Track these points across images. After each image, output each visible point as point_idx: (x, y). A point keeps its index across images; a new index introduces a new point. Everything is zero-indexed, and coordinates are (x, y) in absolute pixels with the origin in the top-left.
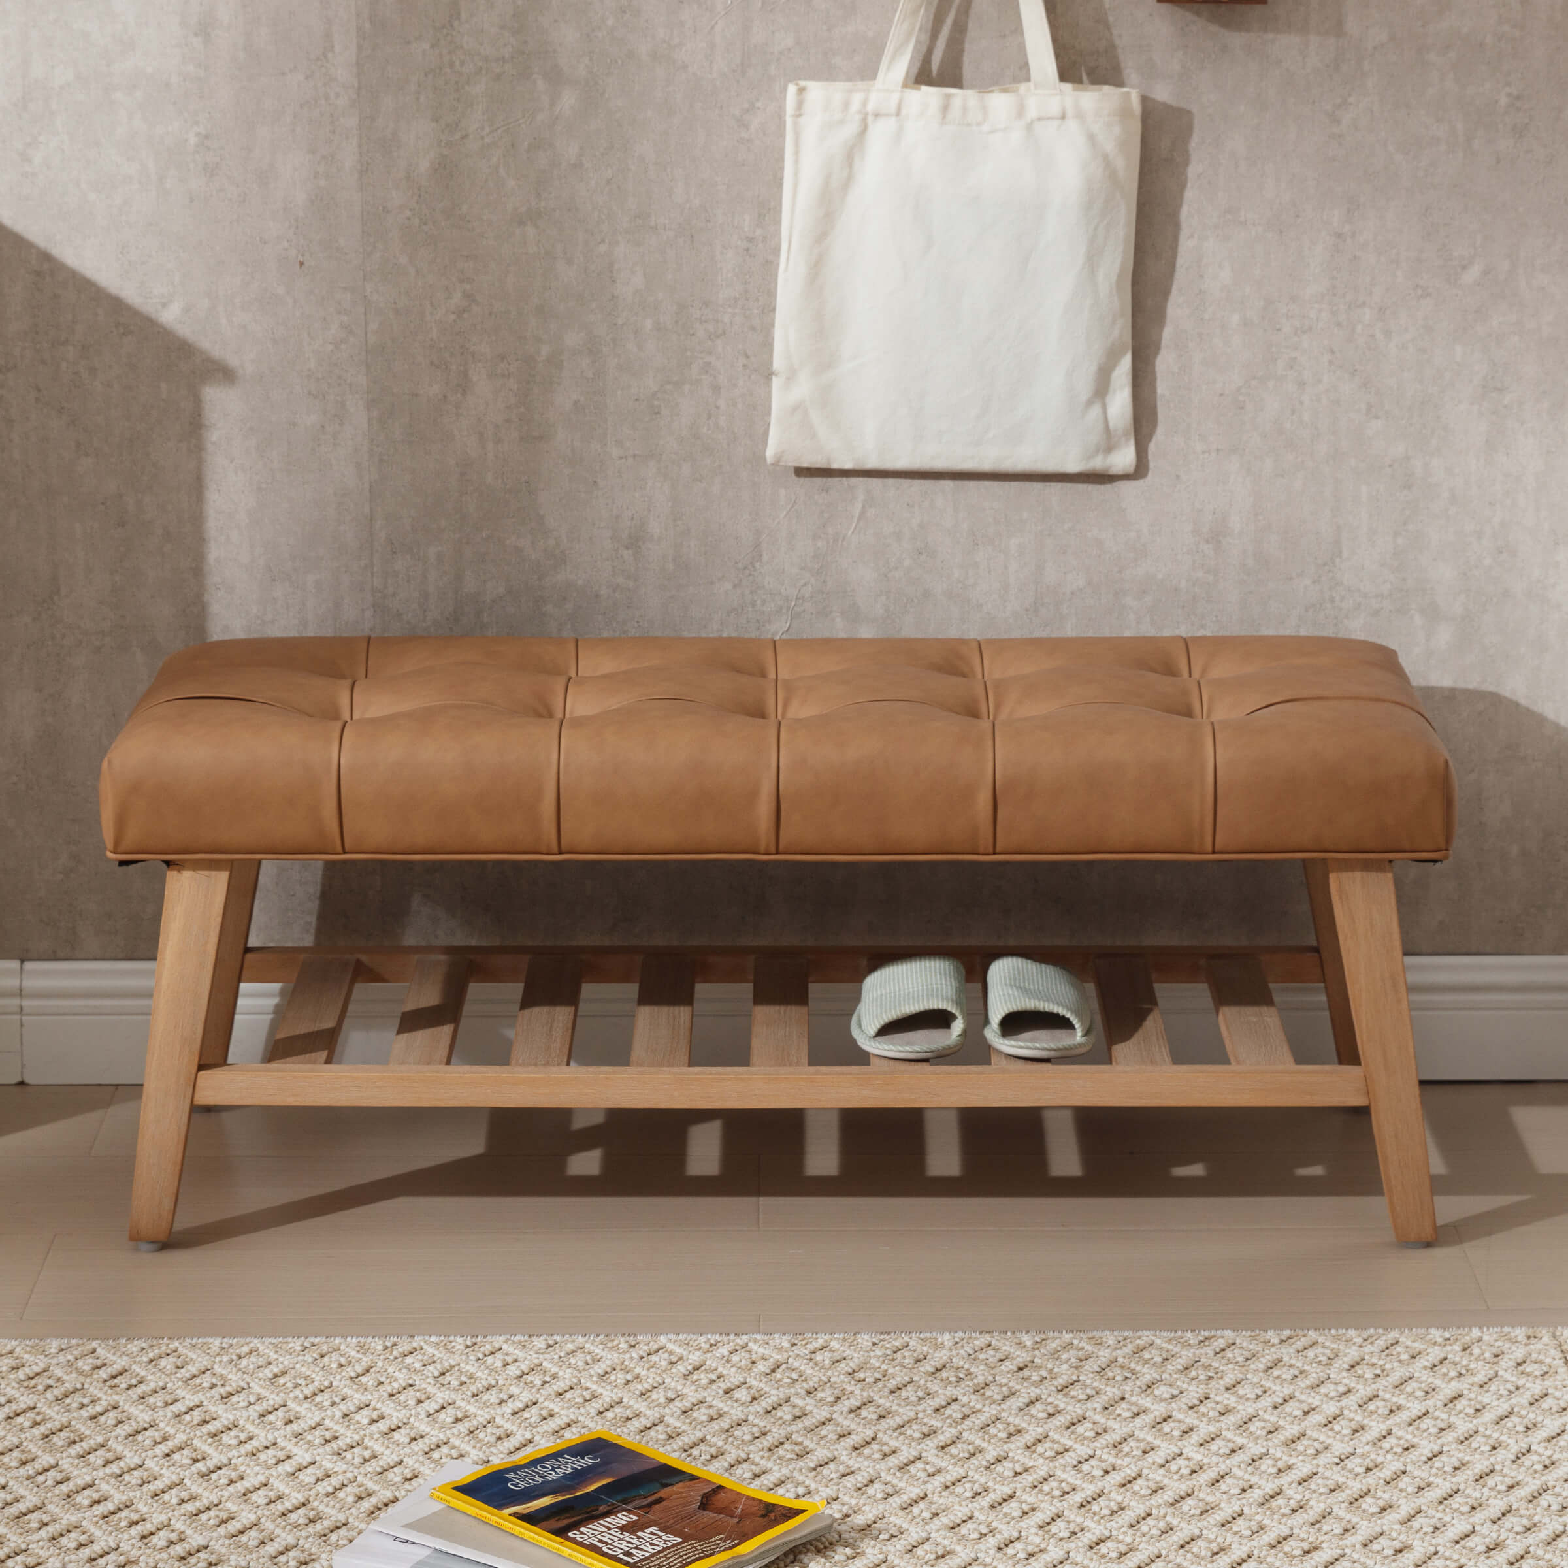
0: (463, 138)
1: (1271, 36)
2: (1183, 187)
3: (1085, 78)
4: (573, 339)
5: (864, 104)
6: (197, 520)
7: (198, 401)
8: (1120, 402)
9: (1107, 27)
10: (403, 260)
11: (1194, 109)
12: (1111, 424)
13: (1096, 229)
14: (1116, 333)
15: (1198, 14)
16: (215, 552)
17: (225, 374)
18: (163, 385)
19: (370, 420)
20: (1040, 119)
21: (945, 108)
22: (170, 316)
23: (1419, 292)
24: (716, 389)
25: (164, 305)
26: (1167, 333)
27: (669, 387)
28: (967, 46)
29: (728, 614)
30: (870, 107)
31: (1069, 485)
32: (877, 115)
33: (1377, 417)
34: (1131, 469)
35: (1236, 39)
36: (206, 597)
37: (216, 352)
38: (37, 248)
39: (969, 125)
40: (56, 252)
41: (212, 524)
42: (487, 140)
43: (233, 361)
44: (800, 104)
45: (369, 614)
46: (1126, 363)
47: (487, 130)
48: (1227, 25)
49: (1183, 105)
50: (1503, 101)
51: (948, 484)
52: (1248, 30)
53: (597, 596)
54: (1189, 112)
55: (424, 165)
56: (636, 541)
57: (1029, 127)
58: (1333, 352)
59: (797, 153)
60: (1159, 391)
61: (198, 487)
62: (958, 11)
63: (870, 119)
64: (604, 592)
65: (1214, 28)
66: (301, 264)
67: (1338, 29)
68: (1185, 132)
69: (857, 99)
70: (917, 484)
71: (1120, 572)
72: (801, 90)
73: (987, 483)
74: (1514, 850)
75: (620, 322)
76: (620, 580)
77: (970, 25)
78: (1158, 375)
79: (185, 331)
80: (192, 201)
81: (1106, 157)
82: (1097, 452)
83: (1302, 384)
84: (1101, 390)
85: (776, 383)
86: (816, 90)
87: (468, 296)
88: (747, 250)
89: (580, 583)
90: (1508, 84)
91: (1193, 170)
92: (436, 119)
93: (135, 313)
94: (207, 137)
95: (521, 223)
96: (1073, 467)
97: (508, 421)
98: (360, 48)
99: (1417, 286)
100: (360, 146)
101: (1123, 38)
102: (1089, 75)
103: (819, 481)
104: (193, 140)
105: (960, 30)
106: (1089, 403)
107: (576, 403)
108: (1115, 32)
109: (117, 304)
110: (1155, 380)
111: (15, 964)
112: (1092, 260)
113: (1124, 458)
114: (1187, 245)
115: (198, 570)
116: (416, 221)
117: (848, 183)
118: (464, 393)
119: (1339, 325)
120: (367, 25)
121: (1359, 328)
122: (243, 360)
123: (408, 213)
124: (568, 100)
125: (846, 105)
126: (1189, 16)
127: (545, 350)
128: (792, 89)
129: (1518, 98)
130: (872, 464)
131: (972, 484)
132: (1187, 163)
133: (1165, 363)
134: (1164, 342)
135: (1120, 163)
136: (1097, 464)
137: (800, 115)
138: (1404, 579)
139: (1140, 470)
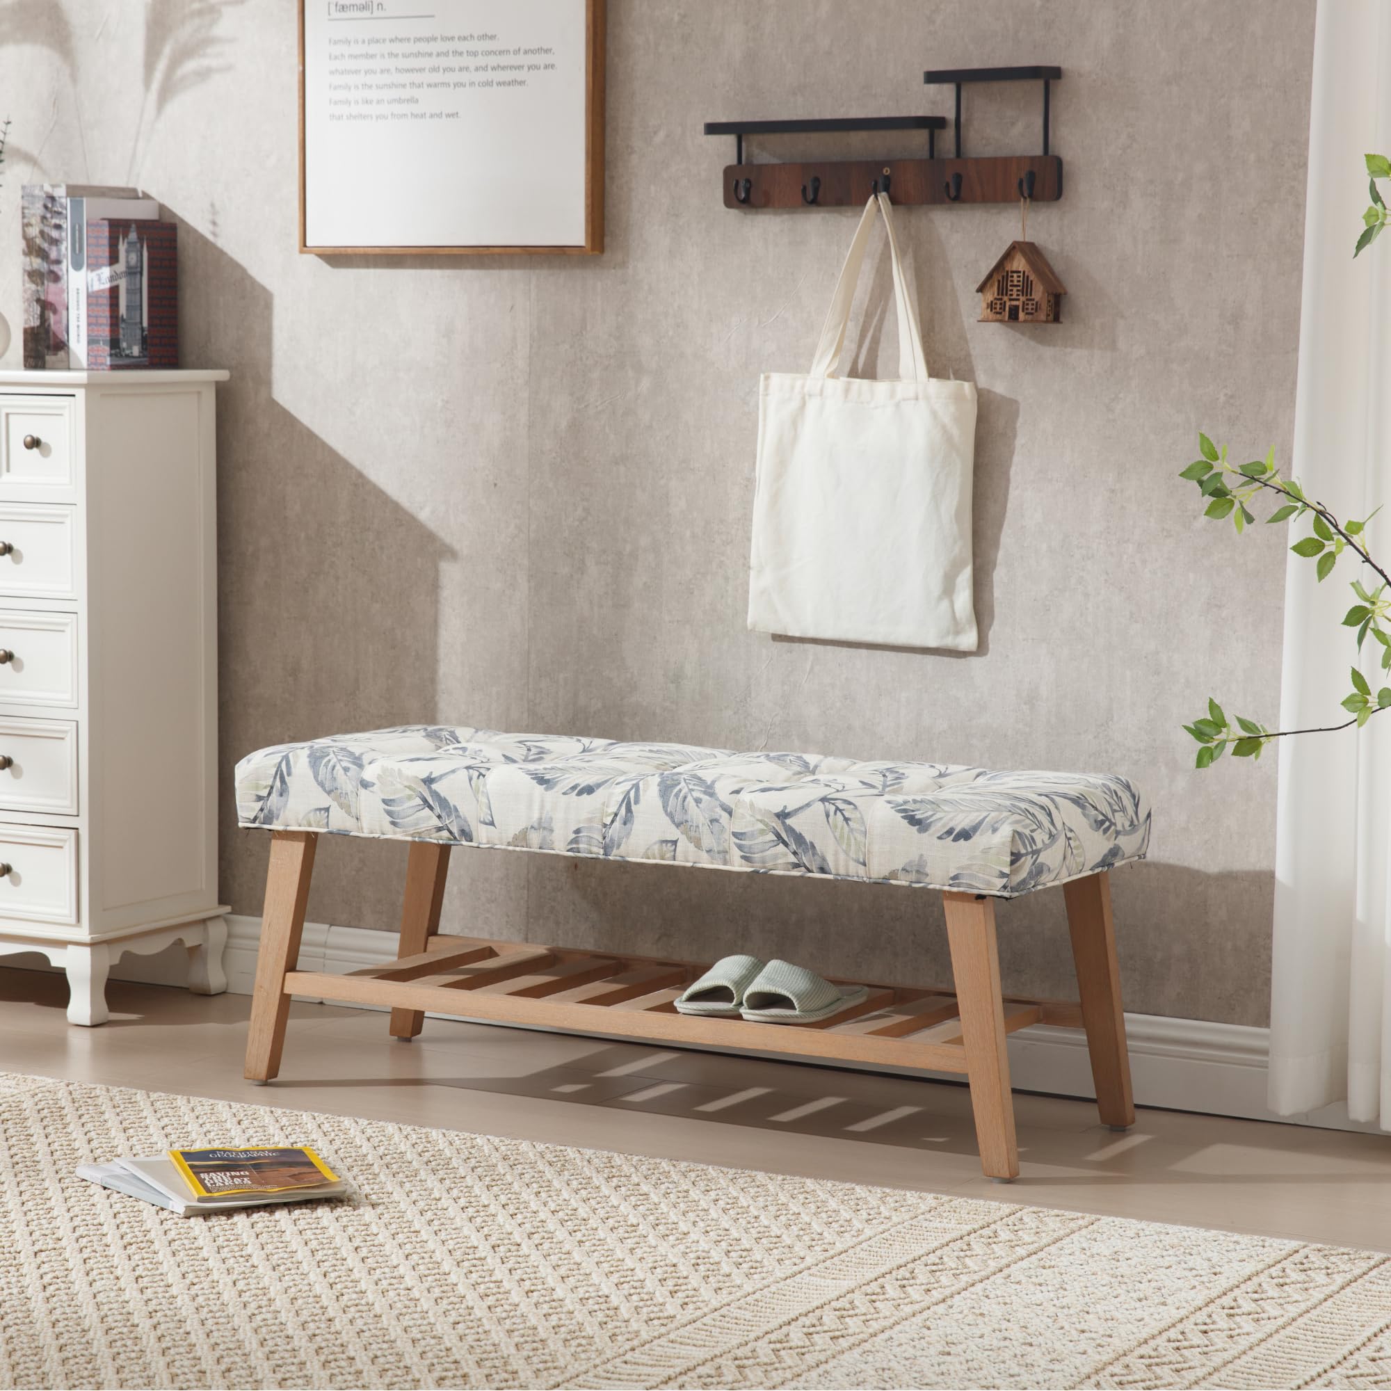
0: (586, 406)
1: (1069, 350)
2: (1012, 453)
3: (952, 376)
4: (644, 541)
5: (803, 387)
6: (434, 648)
7: (437, 571)
8: (963, 598)
9: (966, 341)
10: (551, 485)
11: (1020, 399)
12: (958, 615)
13: (938, 475)
14: (957, 550)
15: (1023, 334)
16: (443, 669)
17: (451, 554)
18: (419, 559)
19: (530, 588)
20: (904, 400)
21: (847, 391)
22: (424, 515)
23: (1165, 534)
24: (727, 579)
25: (421, 508)
26: (1001, 555)
27: (699, 576)
28: (879, 353)
29: (730, 732)
30: (806, 389)
31: (938, 658)
32: (810, 395)
33: (1136, 622)
34: (973, 647)
35: (1048, 352)
36: (437, 698)
37: (448, 540)
38: (356, 470)
39: (862, 403)
40: (366, 472)
41: (442, 651)
42: (600, 408)
43: (457, 546)
44: (766, 388)
45: (525, 715)
46: (967, 573)
47: (599, 403)
48: (1042, 341)
49: (1013, 397)
50: (1222, 399)
51: (864, 652)
52: (1054, 346)
53: (654, 714)
54: (1016, 402)
55: (564, 424)
56: (677, 678)
57: (898, 405)
58: (1107, 574)
59: (765, 420)
60: (996, 595)
61: (435, 625)
62: (875, 331)
63: (807, 397)
64: (658, 711)
65: (1032, 343)
66: (495, 485)
67: (1113, 346)
68: (1014, 415)
69: (799, 383)
70: (845, 651)
71: (970, 720)
72: (767, 378)
73: (887, 653)
74: (1229, 945)
75: (672, 532)
76: (667, 704)
77: (882, 339)
78: (995, 584)
79: (432, 525)
80: (438, 442)
81: (944, 427)
82: (948, 633)
83: (1087, 595)
84: (948, 590)
85: (752, 573)
86: (776, 379)
87: (586, 510)
88: (746, 486)
89: (645, 704)
90: (1225, 387)
91: (1020, 441)
92: (572, 394)
93: (406, 513)
94: (447, 402)
95: (617, 463)
96: (932, 643)
97: (606, 593)
98: (531, 347)
99: (1163, 529)
100: (529, 410)
101: (976, 349)
102: (954, 374)
103: (786, 645)
104: (440, 404)
105: (876, 342)
106: (940, 599)
107: (645, 583)
108: (971, 345)
109: (397, 507)
110: (992, 587)
111: (326, 927)
112: (936, 498)
113: (968, 640)
114: (1014, 494)
115: (433, 680)
116: (559, 459)
117: (795, 439)
118: (582, 574)
119: (1112, 554)
120: (536, 333)
121: (1125, 557)
122: (462, 545)
123: (554, 454)
124: (646, 383)
125: (792, 388)
126: (1018, 335)
127: (628, 548)
128: (762, 376)
129: (1232, 397)
130: (811, 633)
131: (878, 653)
132: (1015, 436)
133: (999, 576)
134: (998, 561)
135: (955, 432)
136: (949, 642)
137: (767, 395)
138: (1155, 740)
139: (982, 648)
